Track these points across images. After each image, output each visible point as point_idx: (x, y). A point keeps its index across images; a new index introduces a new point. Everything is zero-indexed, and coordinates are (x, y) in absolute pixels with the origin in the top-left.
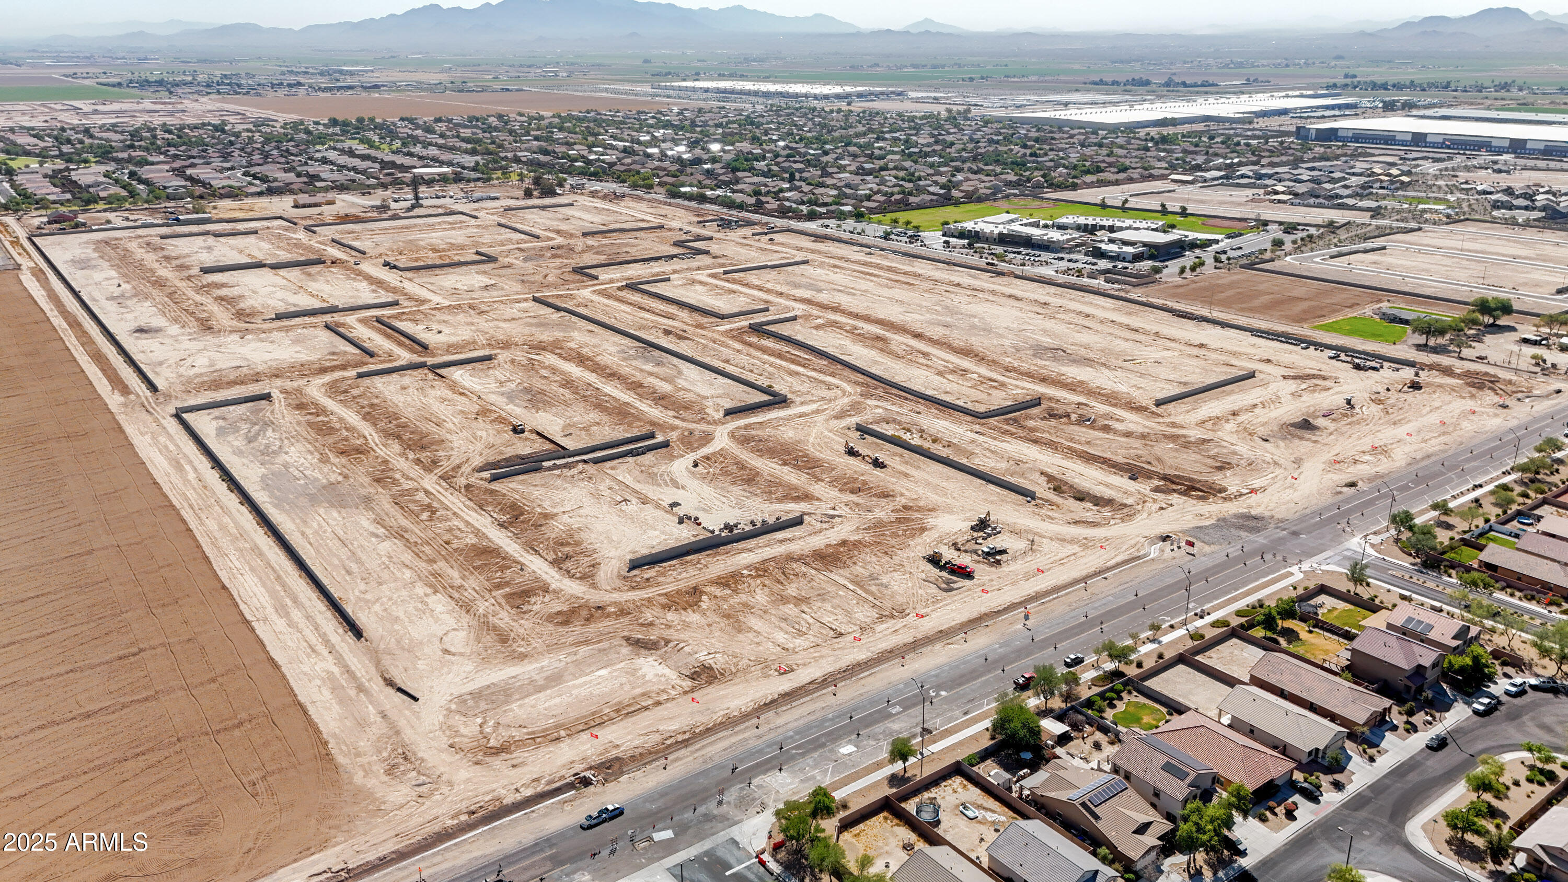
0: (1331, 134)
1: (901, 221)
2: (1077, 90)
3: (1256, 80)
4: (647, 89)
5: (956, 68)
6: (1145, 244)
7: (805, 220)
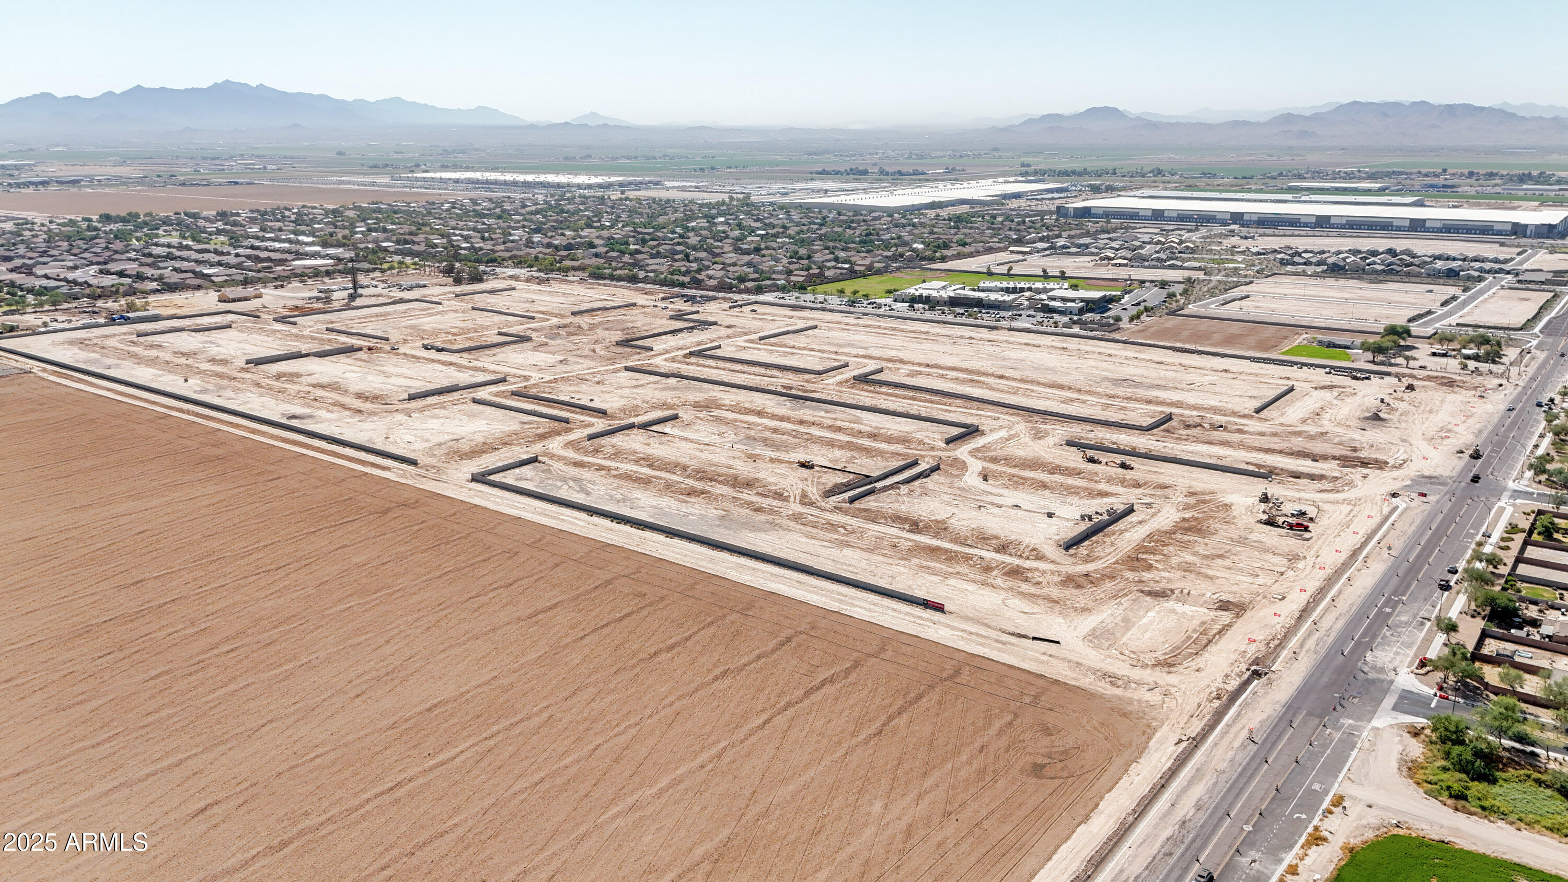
0: (1085, 213)
1: (848, 291)
2: (812, 179)
3: (954, 169)
4: (387, 180)
5: (667, 160)
6: (1082, 300)
7: (754, 294)
